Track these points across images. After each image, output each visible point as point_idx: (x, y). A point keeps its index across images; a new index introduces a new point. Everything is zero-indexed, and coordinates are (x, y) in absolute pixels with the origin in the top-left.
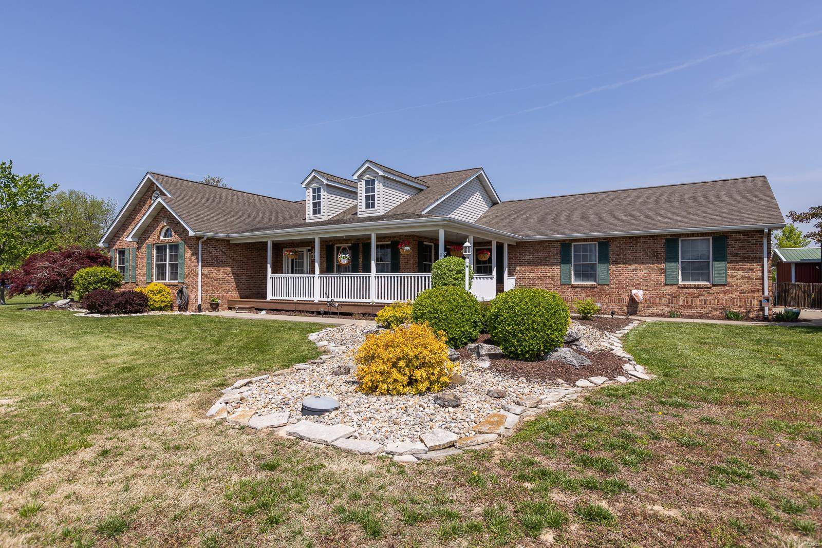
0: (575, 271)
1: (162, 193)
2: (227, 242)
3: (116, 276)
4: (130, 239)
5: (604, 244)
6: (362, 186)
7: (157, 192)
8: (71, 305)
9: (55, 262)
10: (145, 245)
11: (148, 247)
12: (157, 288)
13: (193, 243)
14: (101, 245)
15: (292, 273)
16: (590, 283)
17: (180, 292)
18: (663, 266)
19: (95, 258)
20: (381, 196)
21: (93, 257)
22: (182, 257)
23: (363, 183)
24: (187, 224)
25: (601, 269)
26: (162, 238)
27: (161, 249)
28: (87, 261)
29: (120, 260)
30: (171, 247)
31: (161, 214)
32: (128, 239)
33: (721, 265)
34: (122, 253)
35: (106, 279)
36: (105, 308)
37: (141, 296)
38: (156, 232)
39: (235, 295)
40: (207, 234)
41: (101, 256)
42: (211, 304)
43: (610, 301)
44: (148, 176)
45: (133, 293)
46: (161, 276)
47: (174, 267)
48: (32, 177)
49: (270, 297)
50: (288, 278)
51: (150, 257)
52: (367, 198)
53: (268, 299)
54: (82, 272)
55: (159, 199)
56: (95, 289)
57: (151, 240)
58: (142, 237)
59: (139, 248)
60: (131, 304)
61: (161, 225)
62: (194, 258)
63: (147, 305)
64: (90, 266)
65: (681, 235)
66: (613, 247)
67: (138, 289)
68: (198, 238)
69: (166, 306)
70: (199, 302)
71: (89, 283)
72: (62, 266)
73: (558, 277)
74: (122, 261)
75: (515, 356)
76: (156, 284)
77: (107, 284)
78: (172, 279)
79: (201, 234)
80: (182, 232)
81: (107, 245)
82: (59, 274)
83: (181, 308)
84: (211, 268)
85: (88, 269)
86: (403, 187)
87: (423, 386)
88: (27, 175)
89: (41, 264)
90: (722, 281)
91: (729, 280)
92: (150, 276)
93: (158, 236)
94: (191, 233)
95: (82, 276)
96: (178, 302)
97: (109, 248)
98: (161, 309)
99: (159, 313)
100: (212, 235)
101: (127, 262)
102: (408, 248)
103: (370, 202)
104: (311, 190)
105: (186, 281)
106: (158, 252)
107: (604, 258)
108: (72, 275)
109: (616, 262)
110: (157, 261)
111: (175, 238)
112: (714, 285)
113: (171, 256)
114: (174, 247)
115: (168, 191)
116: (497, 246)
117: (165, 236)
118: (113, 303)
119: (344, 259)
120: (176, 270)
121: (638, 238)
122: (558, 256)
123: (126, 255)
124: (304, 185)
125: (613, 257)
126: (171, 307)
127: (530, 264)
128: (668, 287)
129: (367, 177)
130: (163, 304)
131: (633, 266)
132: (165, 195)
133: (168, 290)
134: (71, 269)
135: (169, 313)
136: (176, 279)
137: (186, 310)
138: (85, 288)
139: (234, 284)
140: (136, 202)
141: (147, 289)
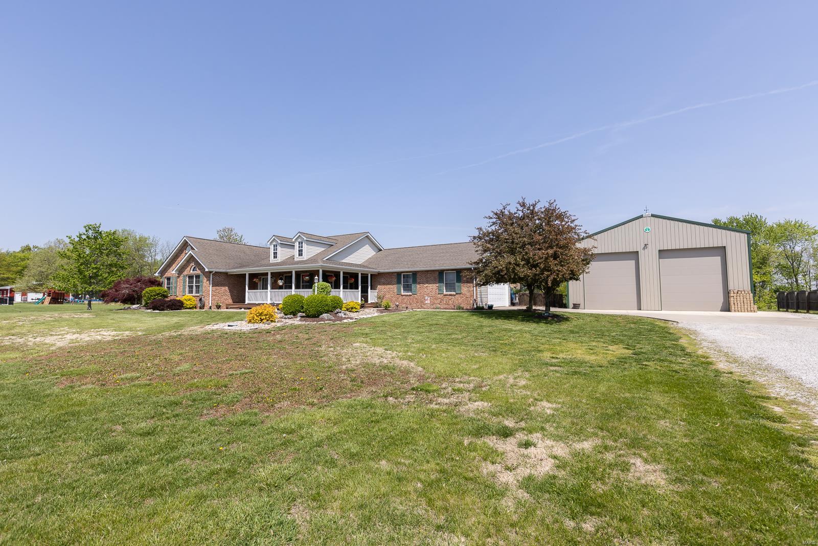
0: (404, 287)
1: (192, 249)
2: (226, 274)
3: (166, 292)
4: (174, 272)
5: (415, 274)
6: (297, 245)
7: (189, 247)
8: (140, 308)
9: (131, 285)
10: (182, 275)
11: (184, 276)
12: (188, 298)
13: (207, 274)
14: (156, 274)
15: (263, 289)
16: (408, 294)
17: (200, 300)
18: (437, 285)
19: (154, 282)
20: (306, 250)
21: (152, 281)
22: (202, 282)
23: (298, 243)
24: (205, 265)
25: (413, 286)
26: (191, 272)
27: (191, 277)
28: (149, 284)
29: (167, 283)
30: (196, 277)
31: (191, 259)
32: (172, 272)
33: (459, 284)
34: (169, 279)
35: (161, 293)
36: (162, 307)
37: (180, 301)
38: (189, 269)
39: (230, 301)
40: (214, 270)
41: (157, 281)
42: (217, 306)
43: (417, 302)
44: (185, 238)
45: (176, 300)
46: (191, 292)
47: (198, 287)
48: (112, 232)
49: (247, 302)
50: (258, 292)
51: (184, 282)
52: (299, 251)
53: (246, 303)
54: (148, 289)
55: (190, 252)
56: (154, 299)
57: (185, 273)
58: (181, 271)
59: (178, 277)
60: (175, 306)
61: (191, 265)
62: (208, 282)
63: (183, 307)
64: (152, 287)
65: (444, 270)
66: (418, 276)
67: (178, 299)
68: (211, 272)
69: (193, 307)
70: (210, 305)
71: (151, 296)
72: (136, 287)
73: (396, 291)
74: (168, 284)
75: (308, 316)
76: (188, 296)
77: (161, 296)
78: (196, 293)
79: (211, 270)
80: (202, 269)
81: (160, 275)
82: (134, 291)
83: (200, 308)
84: (218, 287)
85: (150, 288)
86: (319, 244)
87: (264, 321)
88: (109, 231)
89: (124, 286)
90: (459, 292)
91: (462, 291)
92: (184, 291)
93: (189, 271)
94: (207, 270)
95: (147, 292)
96: (199, 305)
97: (161, 276)
98: (190, 308)
99: (189, 310)
100: (217, 270)
101: (172, 284)
102: (307, 278)
103: (300, 254)
104: (273, 246)
105: (204, 294)
106: (189, 279)
107: (415, 282)
108: (142, 292)
109: (419, 283)
110: (189, 284)
111: (198, 272)
112: (457, 294)
113: (196, 281)
114: (198, 277)
115: (195, 247)
116: (361, 277)
117: (193, 270)
118: (166, 305)
119: (280, 283)
120: (199, 288)
121: (427, 271)
122: (396, 280)
123: (171, 280)
124: (269, 243)
125: (418, 281)
126: (196, 308)
127: (384, 284)
128: (440, 295)
129: (299, 240)
130: (191, 306)
131: (426, 285)
132: (194, 249)
133: (194, 299)
134: (141, 288)
135: (195, 310)
136: (199, 293)
137: (203, 309)
138: (149, 299)
139: (230, 296)
140: (178, 251)
141: (183, 298)
